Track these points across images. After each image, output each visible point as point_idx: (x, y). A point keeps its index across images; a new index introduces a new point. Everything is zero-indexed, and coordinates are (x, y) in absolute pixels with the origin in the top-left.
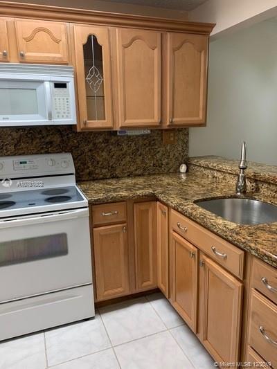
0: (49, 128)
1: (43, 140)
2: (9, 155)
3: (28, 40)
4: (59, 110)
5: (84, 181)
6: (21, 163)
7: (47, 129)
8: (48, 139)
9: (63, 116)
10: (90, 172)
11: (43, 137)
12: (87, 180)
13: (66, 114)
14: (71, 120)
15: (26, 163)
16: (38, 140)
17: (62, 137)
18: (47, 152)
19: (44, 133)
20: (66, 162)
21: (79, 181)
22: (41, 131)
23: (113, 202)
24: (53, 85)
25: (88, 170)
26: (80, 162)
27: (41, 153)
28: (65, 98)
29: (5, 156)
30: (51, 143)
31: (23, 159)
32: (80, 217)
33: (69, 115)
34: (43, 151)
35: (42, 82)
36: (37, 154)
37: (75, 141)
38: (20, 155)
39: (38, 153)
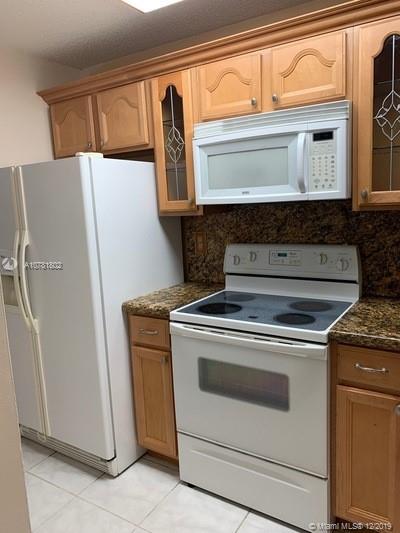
0: (328, 204)
1: (317, 223)
2: (269, 243)
3: (285, 75)
4: (317, 176)
5: (377, 297)
6: (279, 255)
7: (324, 205)
8: (325, 222)
9: (323, 186)
10: (392, 283)
11: (318, 219)
12: (386, 297)
13: (329, 182)
14: (337, 191)
15: (285, 255)
16: (310, 223)
17: (348, 219)
18: (322, 243)
19: (320, 212)
20: (345, 260)
21: (371, 296)
22: (315, 209)
23: (377, 348)
24: (310, 137)
25: (389, 280)
26: (375, 263)
27: (313, 243)
28: (329, 156)
29: (265, 243)
30: (329, 227)
31: (283, 249)
32: (311, 357)
33: (333, 184)
34: (316, 240)
35: (295, 134)
36: (306, 243)
37: (370, 226)
38: (283, 243)
39: (308, 243)
